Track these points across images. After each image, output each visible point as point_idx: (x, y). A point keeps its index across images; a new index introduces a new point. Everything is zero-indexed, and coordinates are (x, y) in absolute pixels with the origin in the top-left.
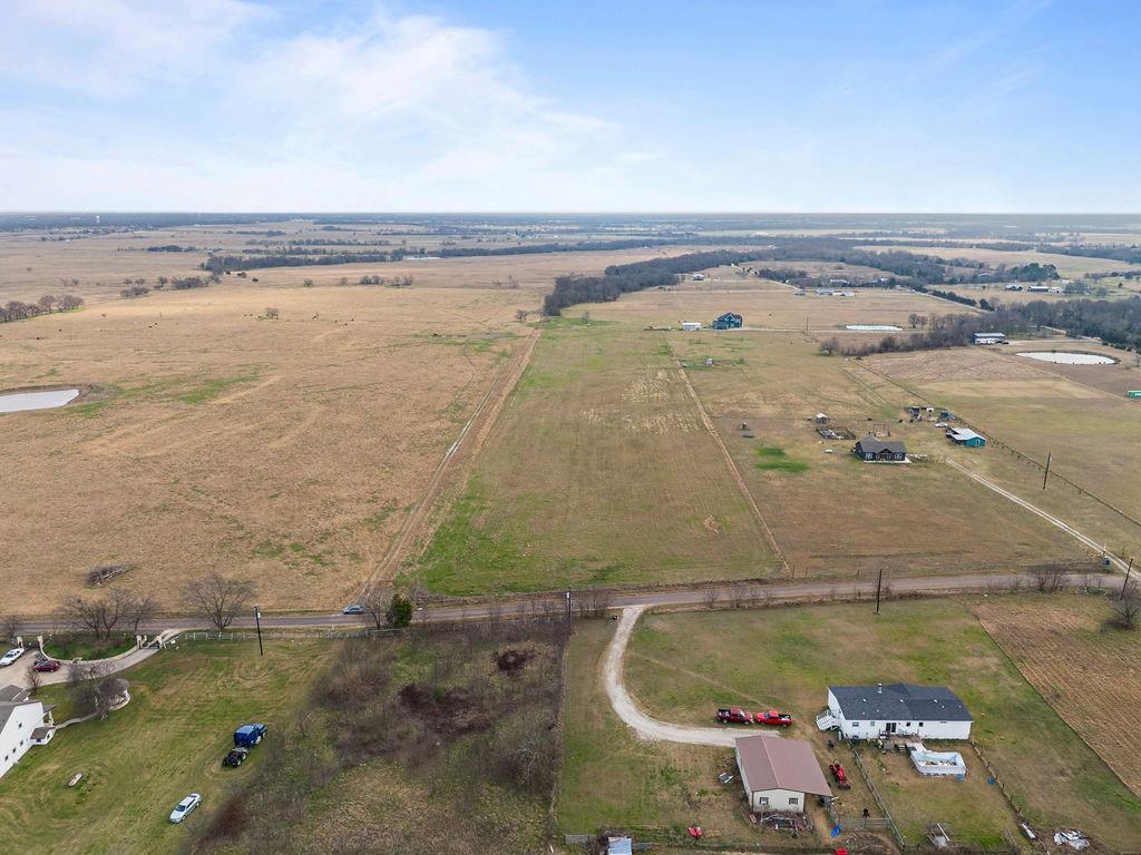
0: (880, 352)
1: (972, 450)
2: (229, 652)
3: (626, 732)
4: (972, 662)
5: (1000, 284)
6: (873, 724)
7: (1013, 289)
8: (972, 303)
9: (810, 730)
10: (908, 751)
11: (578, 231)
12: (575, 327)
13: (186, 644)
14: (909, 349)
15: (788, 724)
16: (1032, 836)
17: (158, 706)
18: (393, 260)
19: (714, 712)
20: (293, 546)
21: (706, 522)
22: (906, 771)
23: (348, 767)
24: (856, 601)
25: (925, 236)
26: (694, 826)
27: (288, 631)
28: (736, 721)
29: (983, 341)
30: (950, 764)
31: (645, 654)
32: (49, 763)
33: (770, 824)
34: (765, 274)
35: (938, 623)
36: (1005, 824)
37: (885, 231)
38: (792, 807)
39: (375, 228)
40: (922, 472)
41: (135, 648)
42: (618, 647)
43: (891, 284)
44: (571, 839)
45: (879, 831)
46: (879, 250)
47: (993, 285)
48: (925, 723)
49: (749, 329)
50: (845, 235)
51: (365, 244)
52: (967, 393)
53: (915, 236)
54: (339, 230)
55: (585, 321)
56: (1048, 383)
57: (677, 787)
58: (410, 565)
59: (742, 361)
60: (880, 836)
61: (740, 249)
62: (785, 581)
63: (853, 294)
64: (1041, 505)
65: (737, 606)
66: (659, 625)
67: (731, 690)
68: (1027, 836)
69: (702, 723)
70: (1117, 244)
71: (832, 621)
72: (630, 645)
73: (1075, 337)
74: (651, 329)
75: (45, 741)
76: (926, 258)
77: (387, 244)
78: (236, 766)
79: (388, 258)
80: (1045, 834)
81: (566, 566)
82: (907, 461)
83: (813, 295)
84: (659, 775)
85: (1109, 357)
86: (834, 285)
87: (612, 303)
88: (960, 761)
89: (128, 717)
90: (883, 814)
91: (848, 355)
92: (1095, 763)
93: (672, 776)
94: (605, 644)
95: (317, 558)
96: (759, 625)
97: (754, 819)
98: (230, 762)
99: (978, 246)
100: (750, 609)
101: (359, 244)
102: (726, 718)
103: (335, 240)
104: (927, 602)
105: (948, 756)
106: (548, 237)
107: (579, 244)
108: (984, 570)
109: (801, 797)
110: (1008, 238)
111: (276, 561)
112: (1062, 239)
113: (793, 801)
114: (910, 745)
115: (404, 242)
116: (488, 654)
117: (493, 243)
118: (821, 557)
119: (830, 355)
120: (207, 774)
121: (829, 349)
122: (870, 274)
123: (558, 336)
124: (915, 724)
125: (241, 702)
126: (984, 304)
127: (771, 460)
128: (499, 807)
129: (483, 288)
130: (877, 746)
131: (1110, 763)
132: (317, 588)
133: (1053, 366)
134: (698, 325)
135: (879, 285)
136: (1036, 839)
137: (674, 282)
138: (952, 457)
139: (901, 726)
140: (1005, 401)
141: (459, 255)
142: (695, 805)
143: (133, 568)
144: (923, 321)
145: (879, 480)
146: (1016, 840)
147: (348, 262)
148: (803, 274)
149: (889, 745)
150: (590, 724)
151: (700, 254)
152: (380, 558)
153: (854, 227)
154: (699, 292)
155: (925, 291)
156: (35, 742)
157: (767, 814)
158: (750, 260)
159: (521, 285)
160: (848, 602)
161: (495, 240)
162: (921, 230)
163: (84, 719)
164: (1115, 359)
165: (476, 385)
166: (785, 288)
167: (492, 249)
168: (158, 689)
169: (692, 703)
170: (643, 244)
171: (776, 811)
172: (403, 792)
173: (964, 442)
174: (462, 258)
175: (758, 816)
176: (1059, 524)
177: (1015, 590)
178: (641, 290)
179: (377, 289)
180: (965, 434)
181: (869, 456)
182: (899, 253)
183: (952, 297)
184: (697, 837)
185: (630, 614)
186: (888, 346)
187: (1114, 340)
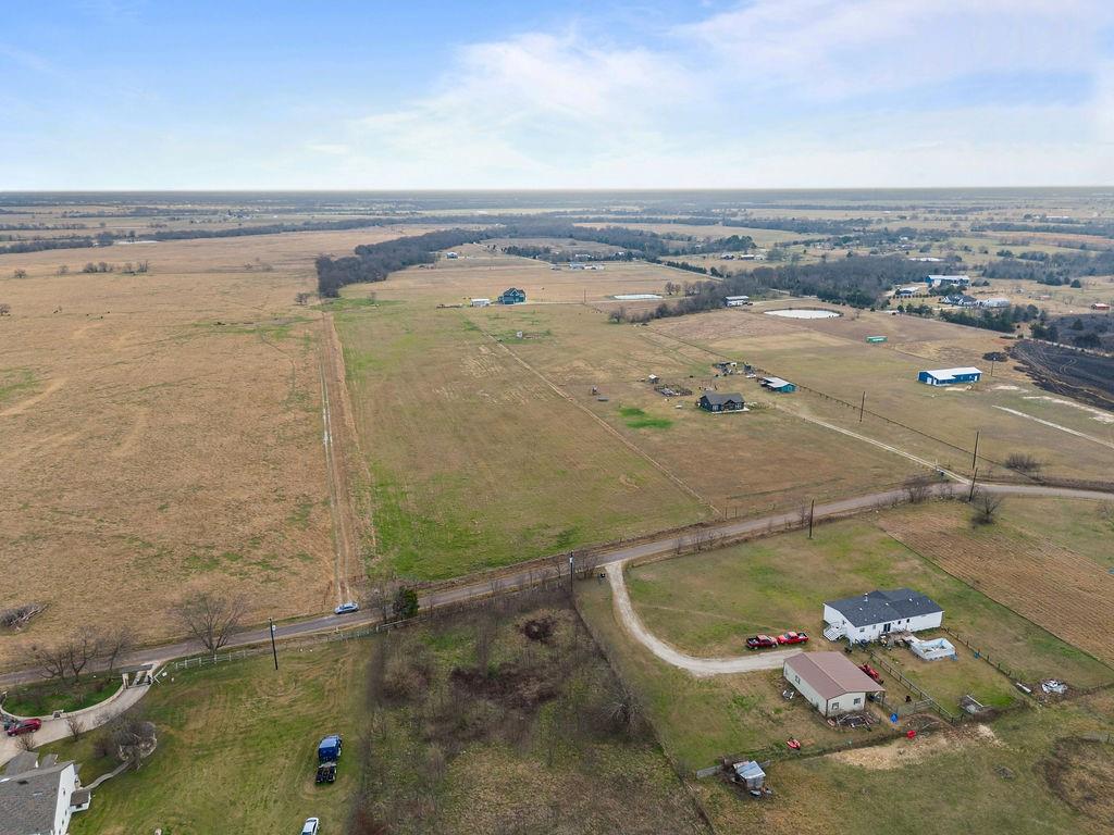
0: (658, 318)
1: (787, 395)
2: (235, 673)
3: (681, 675)
4: (902, 566)
5: (717, 255)
6: (874, 627)
7: (727, 258)
8: (704, 272)
9: (824, 643)
10: (907, 645)
11: (296, 211)
12: (363, 308)
13: (180, 674)
14: (679, 313)
15: (805, 640)
16: (1029, 691)
17: (196, 743)
18: (102, 245)
19: (742, 642)
20: (226, 555)
21: (622, 480)
22: (913, 660)
23: (450, 757)
24: (788, 530)
25: (625, 213)
26: (791, 739)
27: (289, 640)
28: (765, 646)
29: (733, 303)
30: (941, 648)
31: (650, 603)
32: (107, 826)
33: (847, 723)
34: (511, 251)
35: (858, 539)
36: (1005, 686)
37: (591, 210)
38: (856, 707)
39: (59, 210)
40: (761, 418)
41: (121, 689)
42: (622, 601)
43: (629, 257)
44: (701, 774)
45: (925, 712)
46: (599, 226)
47: (711, 255)
48: (911, 619)
49: (533, 302)
50: (558, 213)
51: (55, 228)
52: (752, 348)
53: (616, 213)
54: (11, 213)
55: (371, 302)
56: (805, 335)
57: (754, 711)
58: (372, 557)
59: (548, 333)
60: (928, 715)
61: (473, 227)
62: (720, 522)
63: (602, 268)
64: (866, 434)
65: (698, 549)
66: (643, 575)
67: (740, 621)
68: (1024, 691)
69: (737, 653)
70: (781, 217)
71: (779, 550)
72: (632, 598)
73: (797, 297)
74: (443, 306)
75: (86, 806)
76: (641, 234)
77: (83, 227)
78: (332, 782)
79: (95, 243)
80: (1036, 687)
81: (526, 535)
82: (745, 409)
83: (566, 269)
84: (734, 705)
85: (834, 312)
86: (581, 260)
87: (384, 283)
88: (946, 643)
89: (168, 760)
90: (921, 697)
91: (633, 322)
92: (1033, 628)
93: (744, 702)
94: (610, 599)
95: (264, 564)
96: (725, 562)
97: (832, 723)
98: (324, 779)
99: (675, 221)
100: (710, 550)
101: (48, 229)
102: (756, 645)
103: (16, 225)
104: (840, 523)
105: (936, 642)
106: (266, 217)
107: (305, 224)
108: (863, 492)
109: (862, 696)
110: (694, 214)
111: (218, 574)
112: (735, 215)
113: (856, 701)
114: (906, 639)
115: (103, 225)
116: (509, 627)
117: (209, 225)
118: (736, 497)
119: (618, 322)
120: (305, 797)
121: (618, 318)
122: (603, 249)
123: (354, 318)
124: (904, 621)
125: (289, 719)
126: (714, 272)
127: (635, 419)
128: (617, 761)
129: (234, 271)
130: (881, 644)
131: (1042, 625)
132: (289, 594)
133: (796, 321)
134: (487, 300)
135: (617, 258)
136: (1032, 692)
137: (432, 260)
138: (779, 402)
139: (895, 625)
140: (782, 352)
141: (179, 238)
142: (778, 722)
143: (47, 605)
144: (678, 289)
145: (734, 427)
146: (1019, 696)
147: (47, 248)
148: (547, 250)
149: (891, 641)
150: (645, 673)
151: (439, 232)
152: (332, 555)
153: (562, 206)
154: (460, 269)
155: (659, 262)
156: (74, 809)
157: (840, 716)
158: (488, 237)
159: (274, 267)
160: (783, 532)
161: (210, 221)
162: (620, 208)
163: (116, 772)
164: (838, 312)
165: (302, 372)
166: (538, 264)
167: (215, 231)
168: (181, 726)
169: (719, 638)
170: (374, 223)
171: (845, 713)
172: (522, 769)
173: (779, 389)
174: (182, 241)
175: (834, 719)
176: (888, 448)
177: (895, 504)
178: (404, 269)
179: (109, 277)
180: (777, 383)
181: (715, 408)
182: (616, 229)
183: (685, 267)
184: (798, 748)
185: (614, 568)
186: (662, 312)
187: (828, 296)
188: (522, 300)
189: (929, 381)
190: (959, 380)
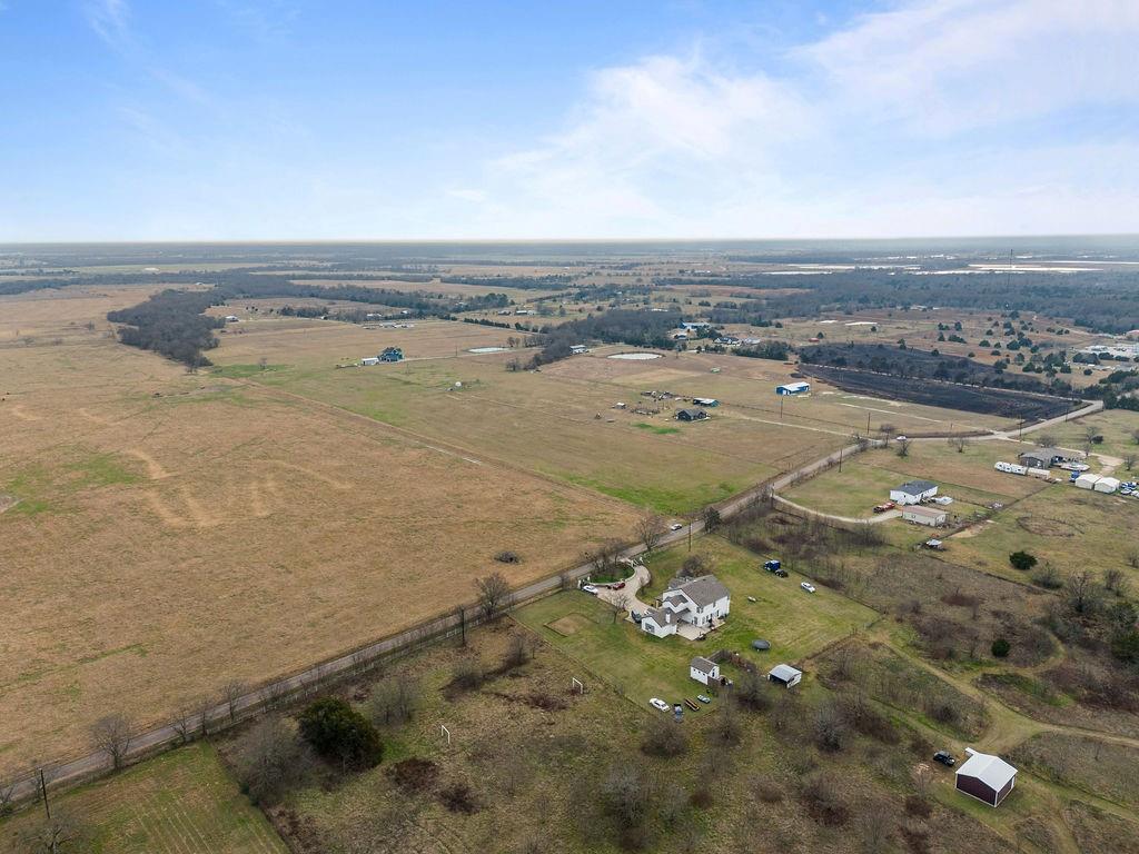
10: (934, 501)
22: (942, 505)
24: (826, 469)
29: (577, 351)
36: (982, 508)
44: (917, 548)
48: (925, 492)
49: (410, 359)
55: (262, 367)
69: (874, 514)
74: (339, 367)
82: (707, 418)
88: (946, 498)
91: (526, 369)
92: (969, 489)
93: (901, 529)
102: (879, 511)
105: (943, 498)
119: (514, 370)
121: (513, 367)
134: (376, 360)
136: (993, 508)
139: (923, 495)
146: (990, 510)
173: (709, 405)
188: (401, 357)
189: (784, 392)
190: (802, 390)
